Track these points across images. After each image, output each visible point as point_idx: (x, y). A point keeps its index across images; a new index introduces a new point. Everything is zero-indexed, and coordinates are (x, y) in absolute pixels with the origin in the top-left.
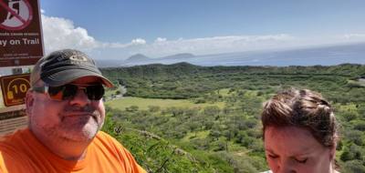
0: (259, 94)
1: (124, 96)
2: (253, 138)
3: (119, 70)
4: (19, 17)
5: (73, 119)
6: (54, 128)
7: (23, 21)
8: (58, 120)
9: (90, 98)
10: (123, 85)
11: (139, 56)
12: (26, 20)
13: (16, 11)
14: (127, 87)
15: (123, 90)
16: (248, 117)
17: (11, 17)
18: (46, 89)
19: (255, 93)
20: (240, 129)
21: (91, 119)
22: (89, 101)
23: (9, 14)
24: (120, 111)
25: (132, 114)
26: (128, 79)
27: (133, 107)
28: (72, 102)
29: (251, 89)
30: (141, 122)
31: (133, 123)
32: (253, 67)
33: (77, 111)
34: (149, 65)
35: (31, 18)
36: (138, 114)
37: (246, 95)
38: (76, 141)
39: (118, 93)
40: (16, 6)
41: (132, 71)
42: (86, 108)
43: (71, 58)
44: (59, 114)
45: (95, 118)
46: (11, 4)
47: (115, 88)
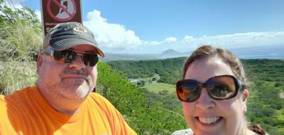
0: (277, 86)
1: (158, 82)
2: (268, 126)
3: (155, 62)
4: (67, 12)
5: (70, 80)
6: (55, 86)
7: (70, 15)
8: (58, 80)
9: (86, 64)
10: (157, 73)
11: (171, 51)
12: (72, 13)
13: (65, 7)
14: (160, 75)
15: (158, 77)
16: (264, 106)
17: (62, 11)
18: (52, 53)
19: (272, 84)
20: (257, 116)
21: (85, 82)
22: (84, 66)
23: (61, 9)
24: (155, 94)
25: (163, 96)
26: (161, 69)
27: (164, 91)
28: (71, 66)
29: (268, 80)
30: (170, 104)
31: (164, 104)
32: (271, 61)
33: (74, 73)
34: (178, 58)
35: (75, 12)
36: (168, 97)
37: (264, 85)
38: (70, 99)
39: (154, 79)
40: (66, 4)
41: (165, 63)
42: (82, 72)
43: (75, 29)
44: (60, 75)
45: (87, 81)
46: (62, 3)
47: (152, 76)
